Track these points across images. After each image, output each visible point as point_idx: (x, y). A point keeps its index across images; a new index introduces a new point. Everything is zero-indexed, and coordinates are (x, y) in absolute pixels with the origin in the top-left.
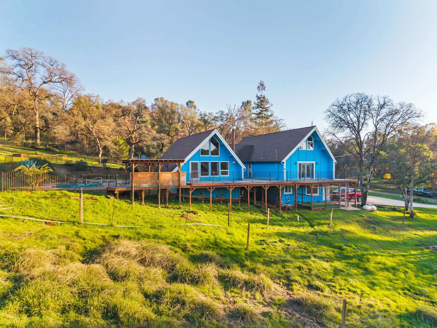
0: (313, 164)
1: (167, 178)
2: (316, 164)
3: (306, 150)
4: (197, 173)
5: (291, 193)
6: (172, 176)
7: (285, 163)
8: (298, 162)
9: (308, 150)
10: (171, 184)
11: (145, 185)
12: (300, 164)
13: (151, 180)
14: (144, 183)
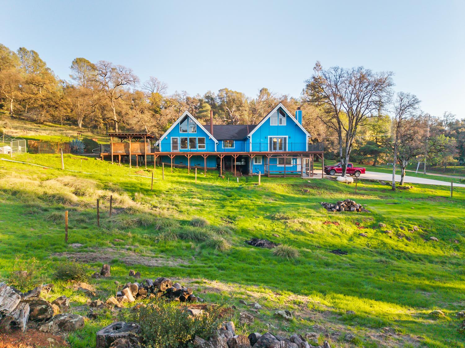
1: (135, 147)
5: (261, 164)
6: (140, 146)
7: (251, 137)
8: (269, 137)
9: (279, 125)
10: (139, 151)
11: (120, 152)
12: (271, 139)
13: (124, 149)
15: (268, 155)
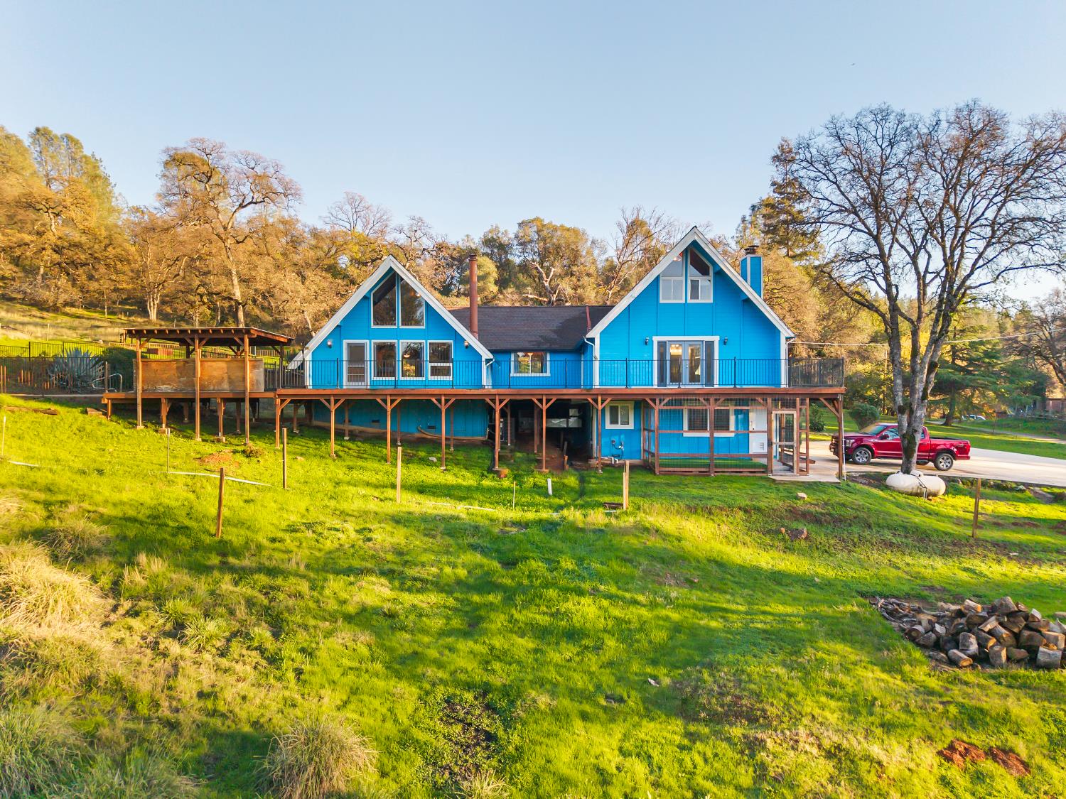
0: (710, 345)
1: (215, 373)
2: (724, 342)
3: (686, 304)
4: (363, 370)
5: (631, 426)
6: (228, 368)
7: (597, 341)
8: (656, 339)
9: (689, 301)
10: (226, 386)
11: (165, 388)
12: (662, 345)
13: (179, 377)
14: (164, 383)
15: (654, 401)
